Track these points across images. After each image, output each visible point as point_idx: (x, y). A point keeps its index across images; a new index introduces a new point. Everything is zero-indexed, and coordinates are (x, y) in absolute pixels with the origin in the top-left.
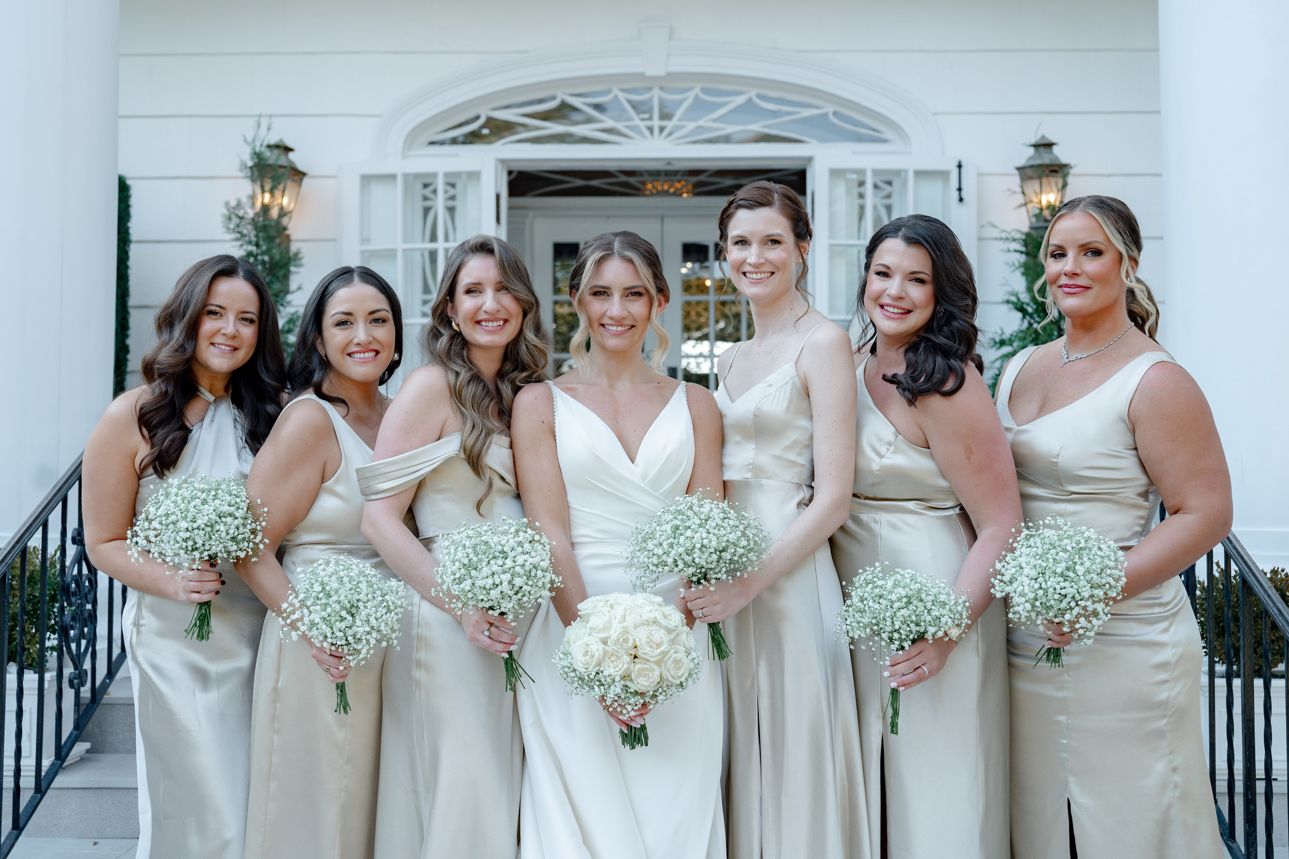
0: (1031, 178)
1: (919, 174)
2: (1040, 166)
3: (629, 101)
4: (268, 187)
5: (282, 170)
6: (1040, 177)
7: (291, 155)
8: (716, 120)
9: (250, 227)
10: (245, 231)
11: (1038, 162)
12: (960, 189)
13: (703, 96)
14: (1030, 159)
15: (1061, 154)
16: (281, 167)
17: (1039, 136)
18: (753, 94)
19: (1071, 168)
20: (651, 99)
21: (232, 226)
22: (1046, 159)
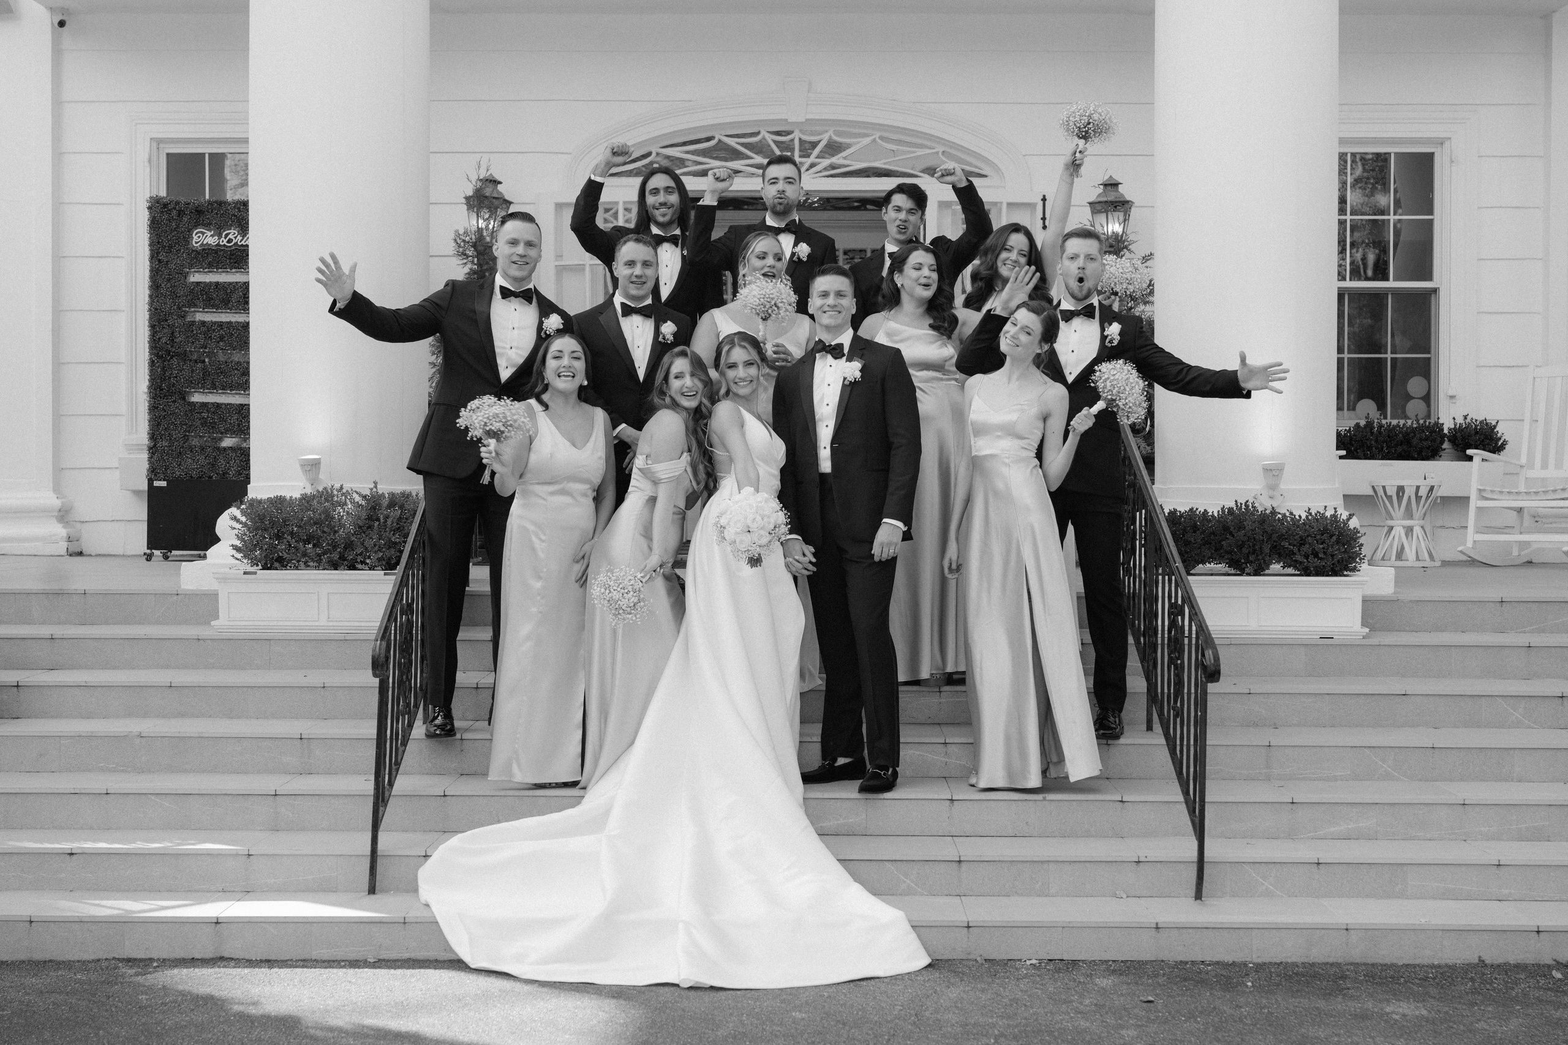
0: (1100, 212)
1: (1010, 205)
2: (1106, 202)
3: (775, 142)
4: (487, 216)
5: (494, 200)
6: (1106, 212)
7: (500, 187)
8: (845, 158)
9: (473, 249)
10: (468, 252)
11: (1105, 199)
12: (1044, 219)
13: (835, 138)
14: (1099, 195)
15: (1126, 191)
16: (494, 198)
17: (1106, 178)
18: (877, 135)
19: (1133, 203)
20: (792, 140)
21: (461, 249)
22: (1111, 197)
